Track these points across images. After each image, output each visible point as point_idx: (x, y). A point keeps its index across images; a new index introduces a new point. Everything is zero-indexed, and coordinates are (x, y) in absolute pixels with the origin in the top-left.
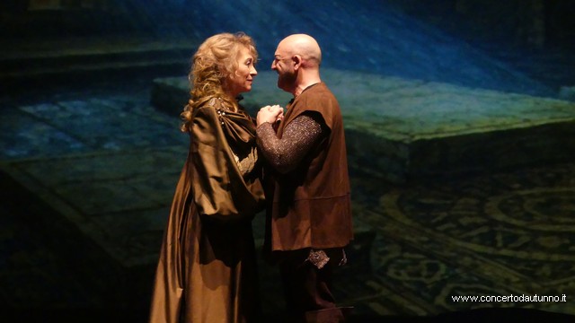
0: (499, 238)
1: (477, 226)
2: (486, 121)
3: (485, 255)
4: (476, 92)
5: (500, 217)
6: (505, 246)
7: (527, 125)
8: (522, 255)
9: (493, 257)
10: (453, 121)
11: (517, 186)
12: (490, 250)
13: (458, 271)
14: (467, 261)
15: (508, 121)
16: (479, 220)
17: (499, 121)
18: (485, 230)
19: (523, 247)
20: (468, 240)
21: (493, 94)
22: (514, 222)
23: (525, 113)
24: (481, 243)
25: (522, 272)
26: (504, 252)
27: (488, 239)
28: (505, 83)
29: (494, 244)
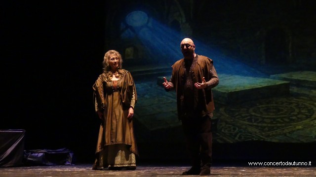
0: (253, 120)
1: (247, 116)
2: (249, 86)
3: (249, 125)
4: (246, 78)
5: (253, 114)
6: (255, 122)
7: (261, 86)
8: (260, 125)
9: (251, 125)
10: (240, 86)
11: (258, 104)
12: (250, 123)
13: (242, 130)
14: (244, 127)
15: (255, 86)
16: (247, 115)
17: (253, 86)
18: (249, 117)
19: (260, 122)
20: (244, 120)
21: (251, 78)
22: (257, 115)
23: (260, 83)
24: (248, 122)
25: (259, 129)
26: (255, 124)
27: (250, 120)
28: (254, 75)
29: (252, 122)
